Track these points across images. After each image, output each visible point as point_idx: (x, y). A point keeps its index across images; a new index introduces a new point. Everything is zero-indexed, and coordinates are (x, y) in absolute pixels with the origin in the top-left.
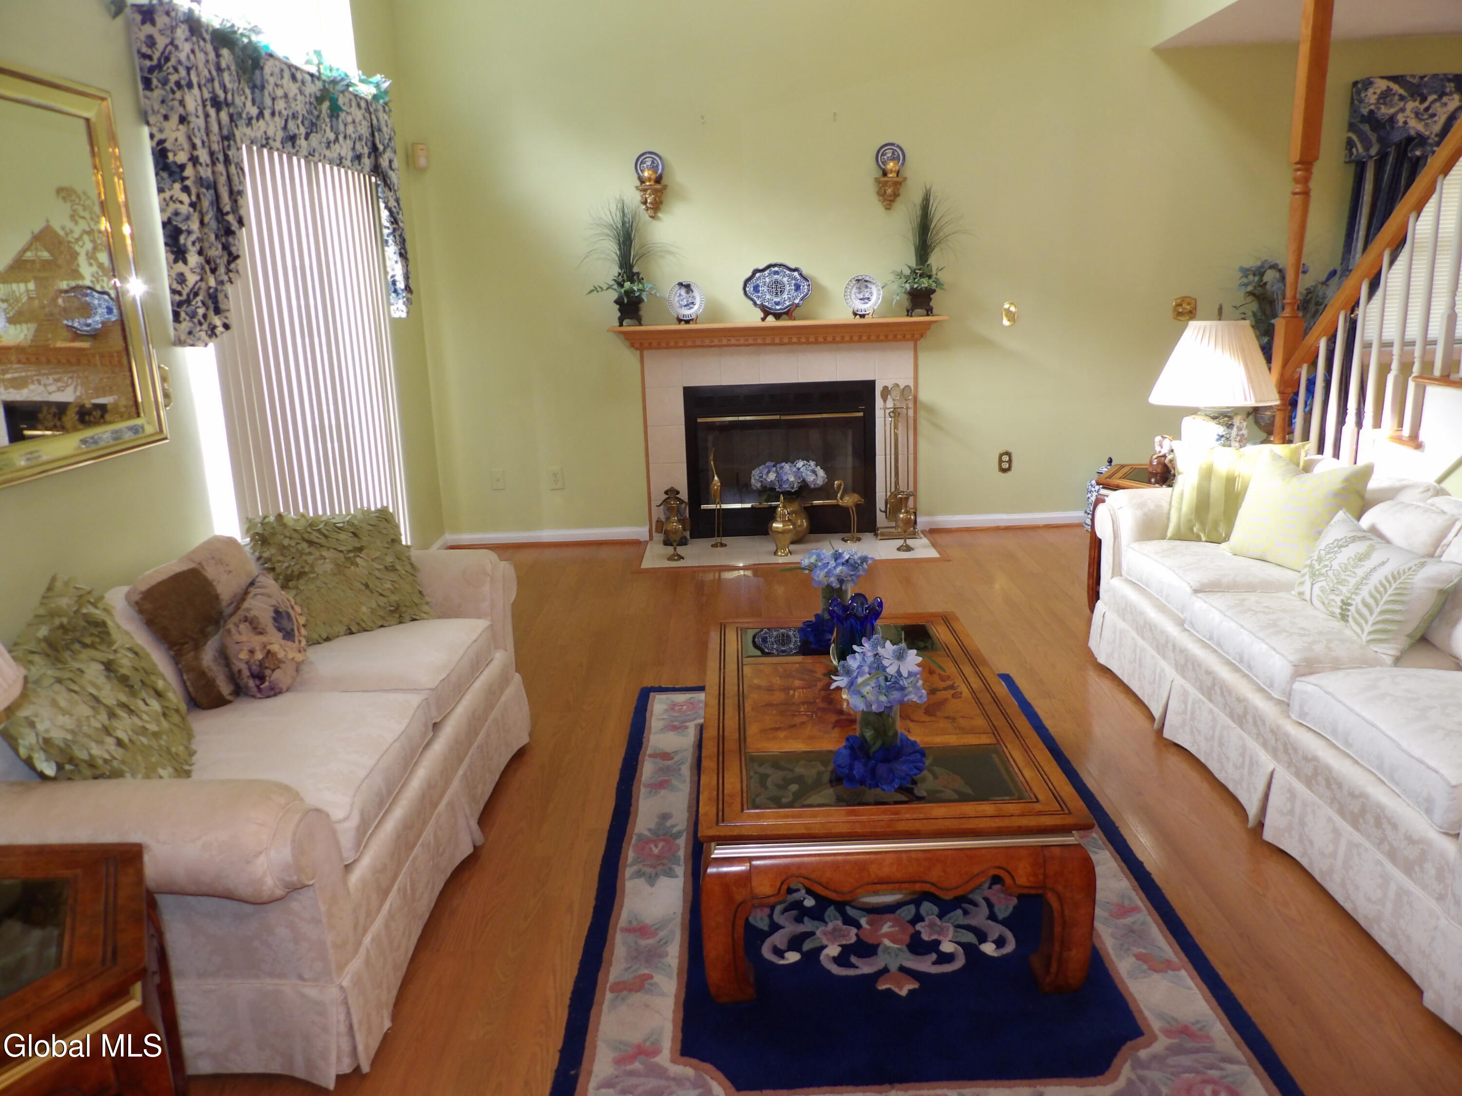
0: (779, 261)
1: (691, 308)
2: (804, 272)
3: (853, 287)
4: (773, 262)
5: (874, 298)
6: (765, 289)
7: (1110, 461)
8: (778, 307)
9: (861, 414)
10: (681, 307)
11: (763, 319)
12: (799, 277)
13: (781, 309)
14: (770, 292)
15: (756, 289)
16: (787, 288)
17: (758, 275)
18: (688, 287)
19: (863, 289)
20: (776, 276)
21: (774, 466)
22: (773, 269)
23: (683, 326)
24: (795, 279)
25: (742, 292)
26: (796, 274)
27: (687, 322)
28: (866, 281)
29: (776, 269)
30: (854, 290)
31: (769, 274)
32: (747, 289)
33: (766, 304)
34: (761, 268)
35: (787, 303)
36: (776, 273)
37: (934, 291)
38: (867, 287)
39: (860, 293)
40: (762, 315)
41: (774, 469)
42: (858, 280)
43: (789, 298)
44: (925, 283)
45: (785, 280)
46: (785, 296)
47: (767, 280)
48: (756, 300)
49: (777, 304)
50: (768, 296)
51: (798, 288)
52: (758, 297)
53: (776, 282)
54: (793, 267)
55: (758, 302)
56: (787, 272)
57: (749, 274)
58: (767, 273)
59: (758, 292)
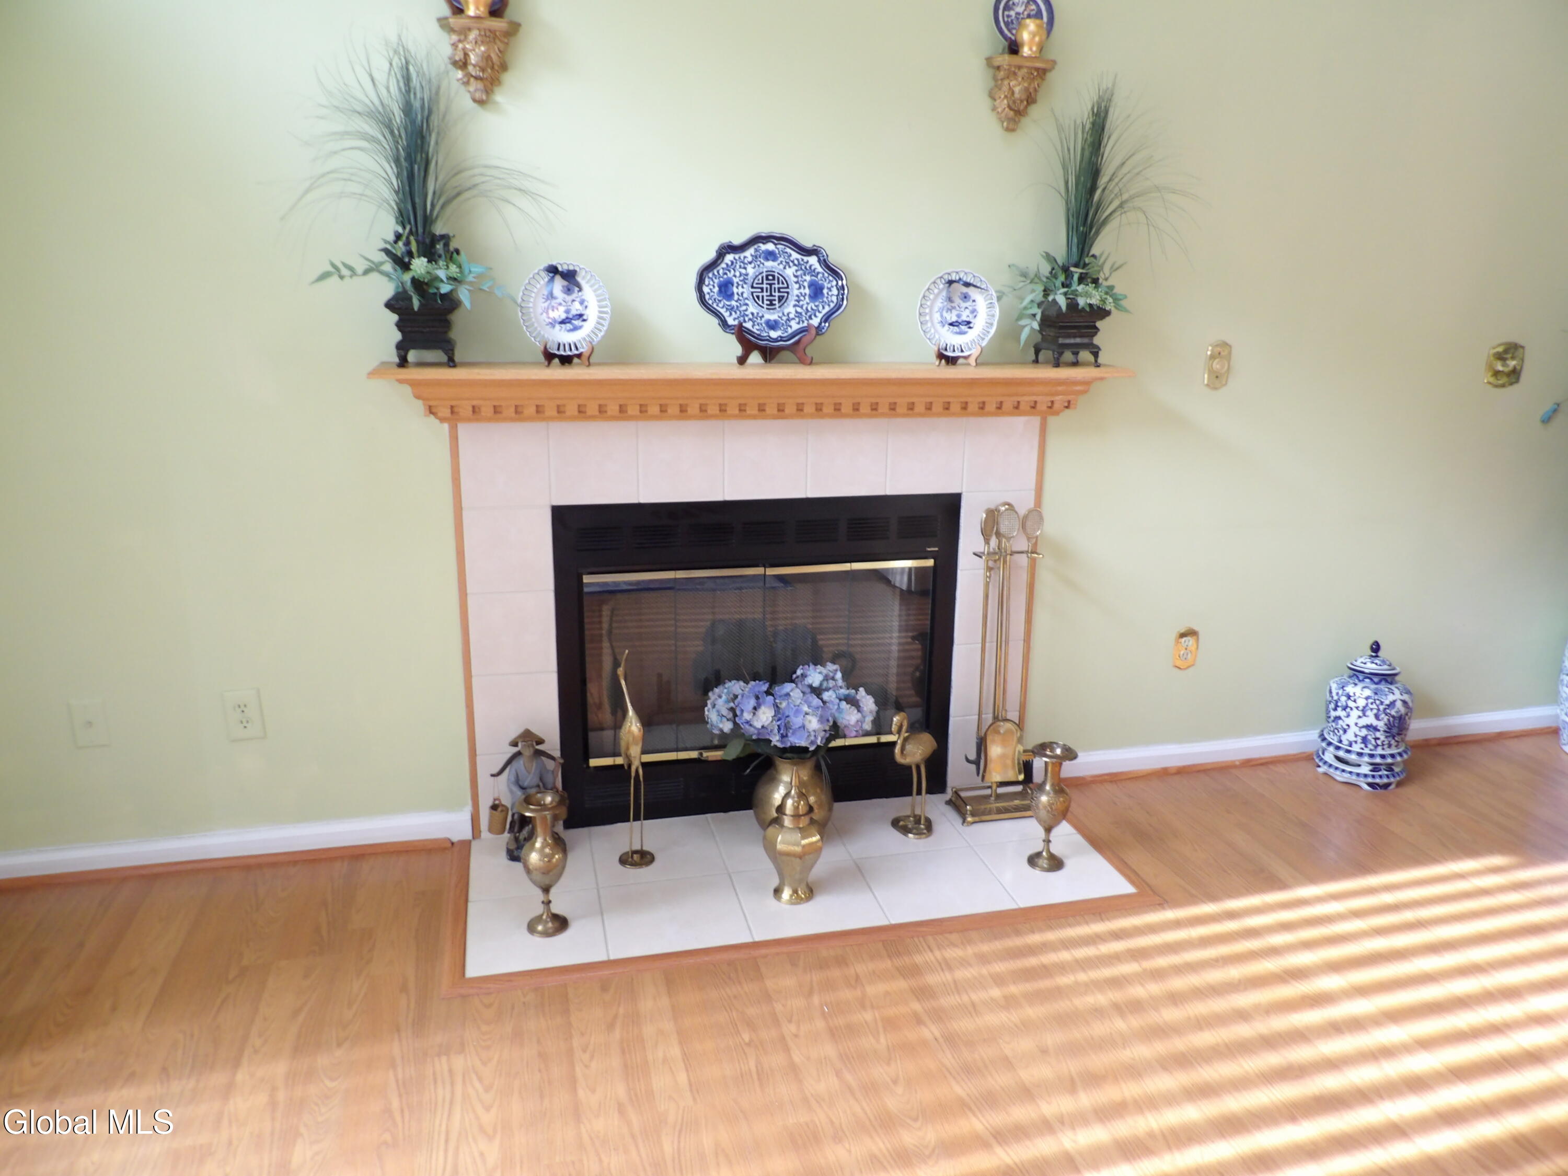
0: (777, 230)
1: (576, 328)
2: (833, 259)
3: (937, 296)
4: (764, 230)
5: (979, 323)
6: (746, 291)
7: (1376, 648)
8: (774, 334)
9: (930, 563)
10: (552, 324)
11: (742, 360)
12: (819, 269)
13: (781, 339)
14: (756, 299)
15: (725, 289)
16: (795, 291)
17: (729, 258)
18: (570, 277)
19: (958, 301)
20: (769, 264)
21: (768, 693)
22: (763, 247)
23: (558, 372)
24: (812, 272)
25: (693, 296)
26: (813, 260)
27: (566, 360)
28: (967, 285)
29: (770, 246)
30: (939, 303)
31: (755, 257)
32: (706, 289)
33: (748, 325)
34: (737, 241)
35: (795, 326)
36: (770, 255)
37: (1108, 313)
38: (965, 297)
39: (950, 310)
40: (738, 350)
41: (770, 699)
42: (950, 282)
43: (799, 314)
44: (1088, 297)
45: (790, 272)
46: (790, 309)
47: (751, 270)
48: (726, 314)
49: (773, 325)
50: (752, 308)
51: (817, 291)
52: (731, 309)
53: (770, 276)
54: (808, 244)
55: (731, 321)
56: (795, 255)
57: (711, 255)
58: (749, 253)
59: (730, 296)
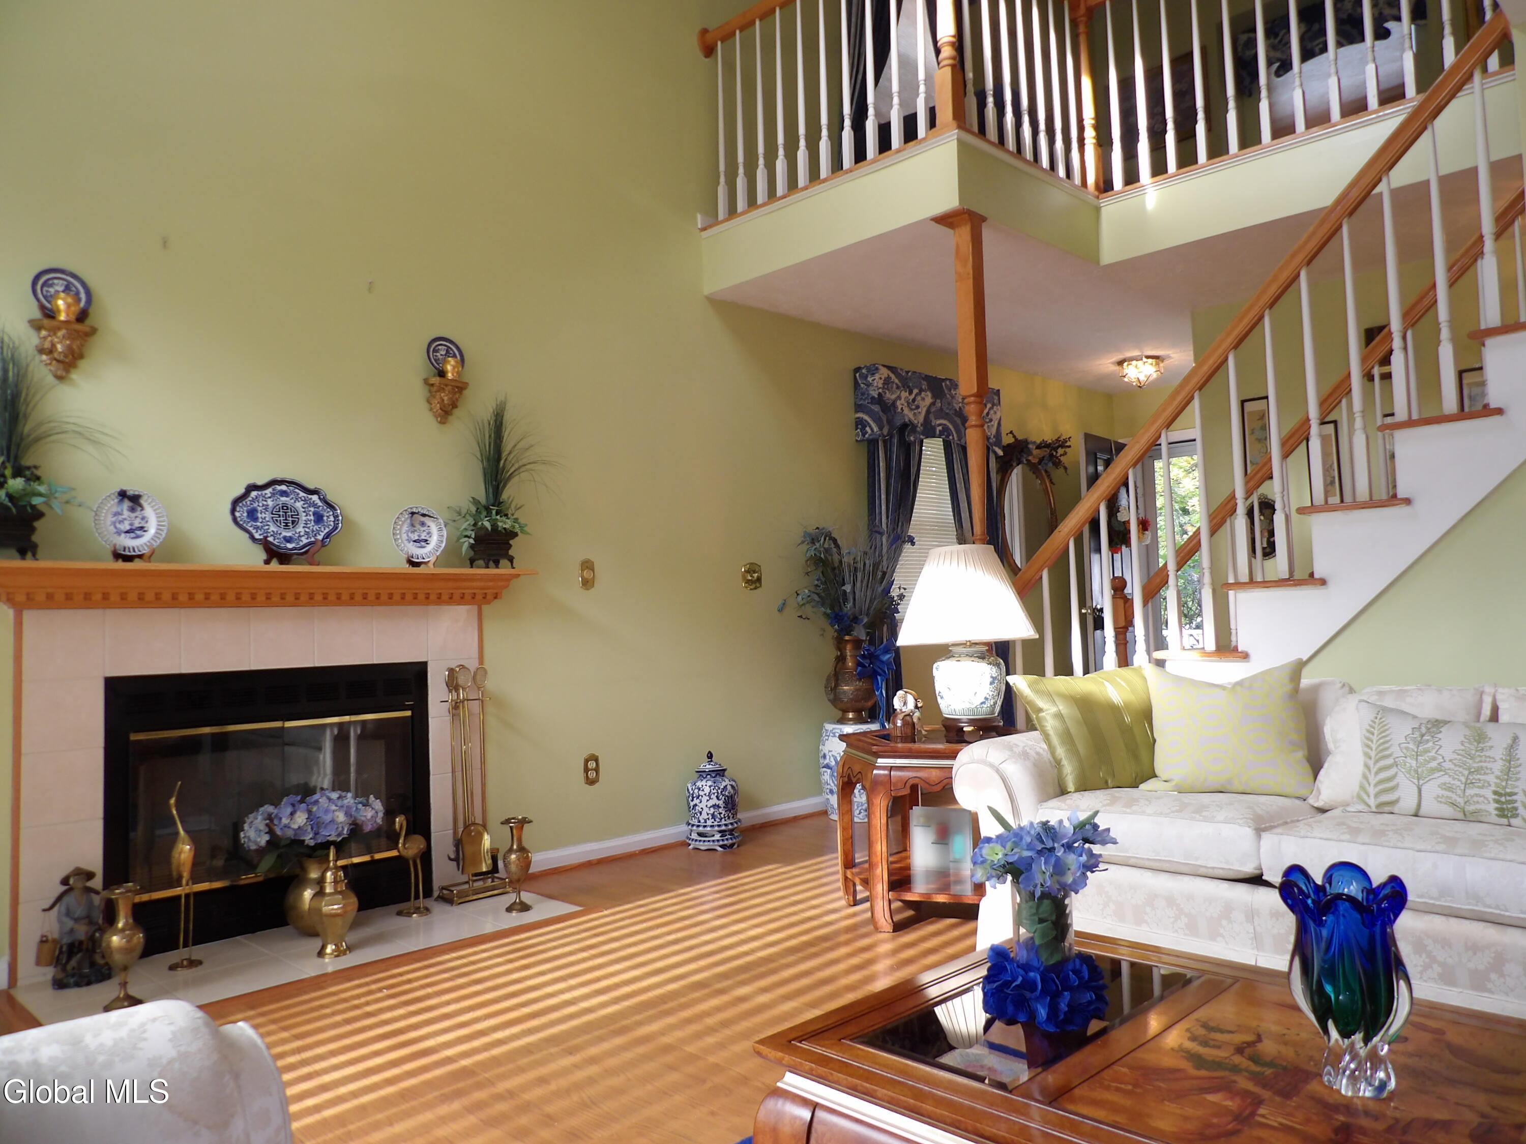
0: (288, 476)
1: (138, 537)
2: (329, 498)
3: (404, 522)
4: (279, 476)
5: (434, 540)
6: (268, 516)
7: (710, 756)
8: (290, 546)
9: (408, 713)
10: (119, 533)
11: (267, 562)
12: (320, 504)
13: (295, 549)
14: (275, 522)
15: (252, 514)
16: (303, 517)
17: (254, 494)
18: (135, 500)
19: (418, 526)
20: (284, 499)
21: (302, 801)
22: (279, 488)
23: (123, 566)
24: (314, 505)
25: (229, 518)
26: (315, 498)
27: (128, 559)
28: (424, 515)
29: (284, 488)
30: (405, 528)
31: (273, 494)
32: (237, 514)
33: (270, 539)
34: (260, 482)
35: (305, 541)
36: (284, 493)
37: (516, 535)
38: (423, 524)
39: (413, 532)
40: (264, 556)
41: (303, 805)
42: (413, 513)
43: (307, 533)
44: (504, 524)
45: (299, 505)
46: (300, 529)
47: (270, 503)
48: (254, 531)
49: (289, 540)
50: (273, 528)
51: (319, 518)
52: (257, 528)
53: (285, 507)
54: (311, 486)
55: (257, 536)
56: (302, 494)
57: (241, 491)
58: (268, 492)
59: (256, 519)
